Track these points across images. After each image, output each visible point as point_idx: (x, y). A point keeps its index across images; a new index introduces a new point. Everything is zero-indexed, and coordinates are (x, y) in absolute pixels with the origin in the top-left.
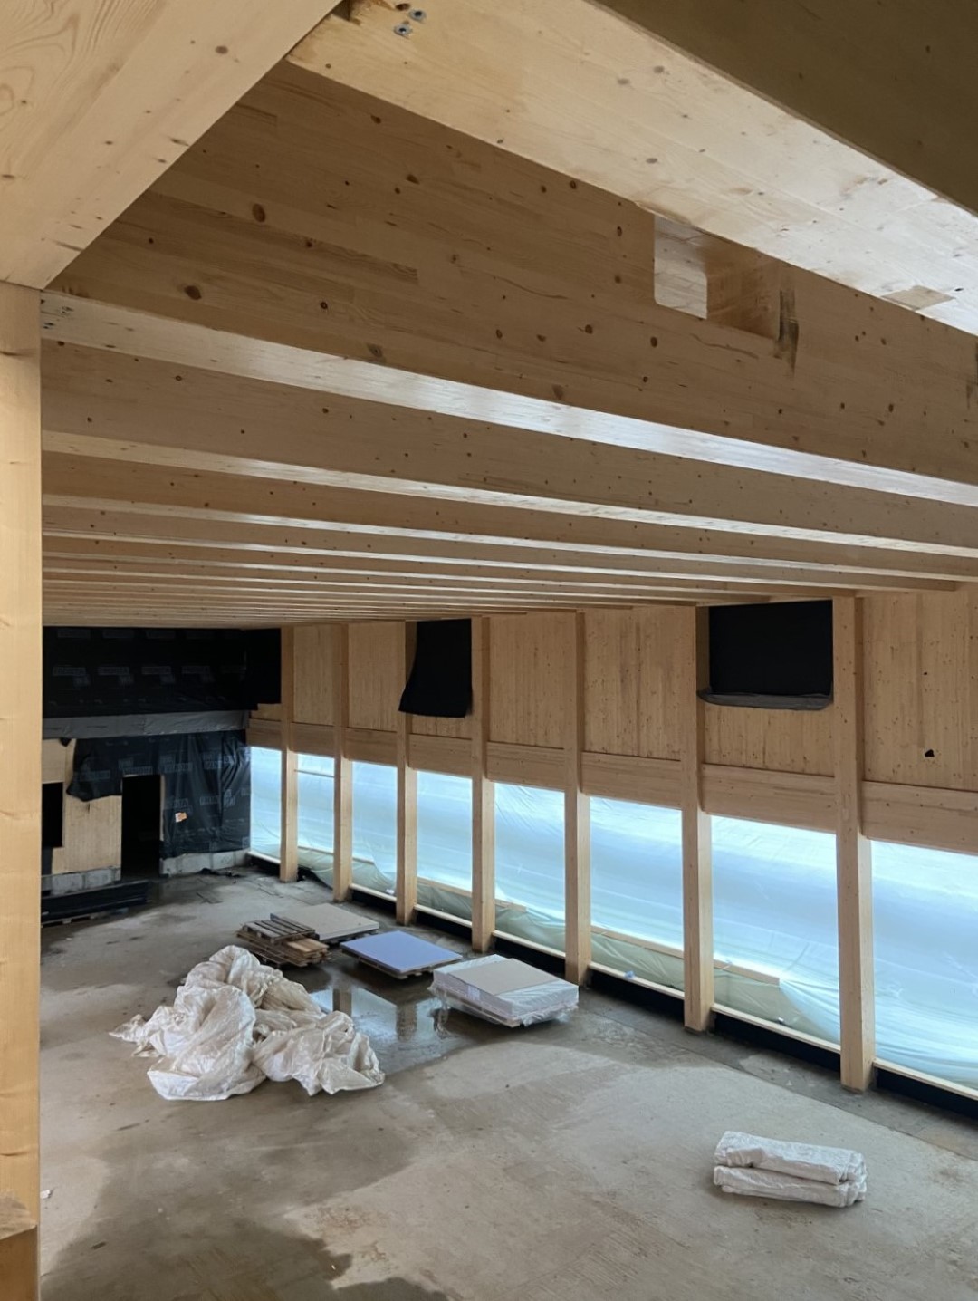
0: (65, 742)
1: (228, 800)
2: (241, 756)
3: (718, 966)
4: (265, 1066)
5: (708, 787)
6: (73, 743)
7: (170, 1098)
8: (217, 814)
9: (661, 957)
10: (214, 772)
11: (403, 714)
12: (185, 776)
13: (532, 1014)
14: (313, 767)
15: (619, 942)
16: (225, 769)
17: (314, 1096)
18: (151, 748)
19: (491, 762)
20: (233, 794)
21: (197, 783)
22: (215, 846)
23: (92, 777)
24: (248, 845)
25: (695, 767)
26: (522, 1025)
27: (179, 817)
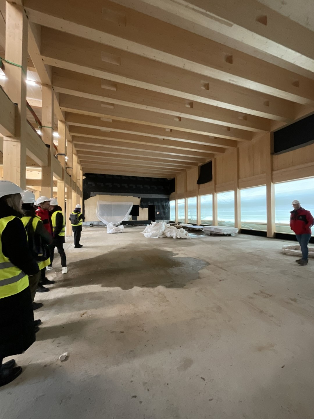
0: (139, 198)
1: (166, 211)
2: (168, 203)
3: (276, 224)
4: (166, 234)
5: (274, 176)
6: (140, 198)
7: (147, 237)
8: (164, 213)
9: (260, 225)
10: (164, 205)
11: (197, 185)
12: (159, 206)
13: (226, 232)
14: (181, 202)
15: (248, 224)
16: (166, 205)
17: (175, 239)
18: (153, 200)
19: (217, 189)
20: (167, 210)
21: (161, 207)
22: (164, 219)
23: (143, 204)
24: (170, 220)
25: (270, 172)
26: (224, 234)
27: (158, 213)
